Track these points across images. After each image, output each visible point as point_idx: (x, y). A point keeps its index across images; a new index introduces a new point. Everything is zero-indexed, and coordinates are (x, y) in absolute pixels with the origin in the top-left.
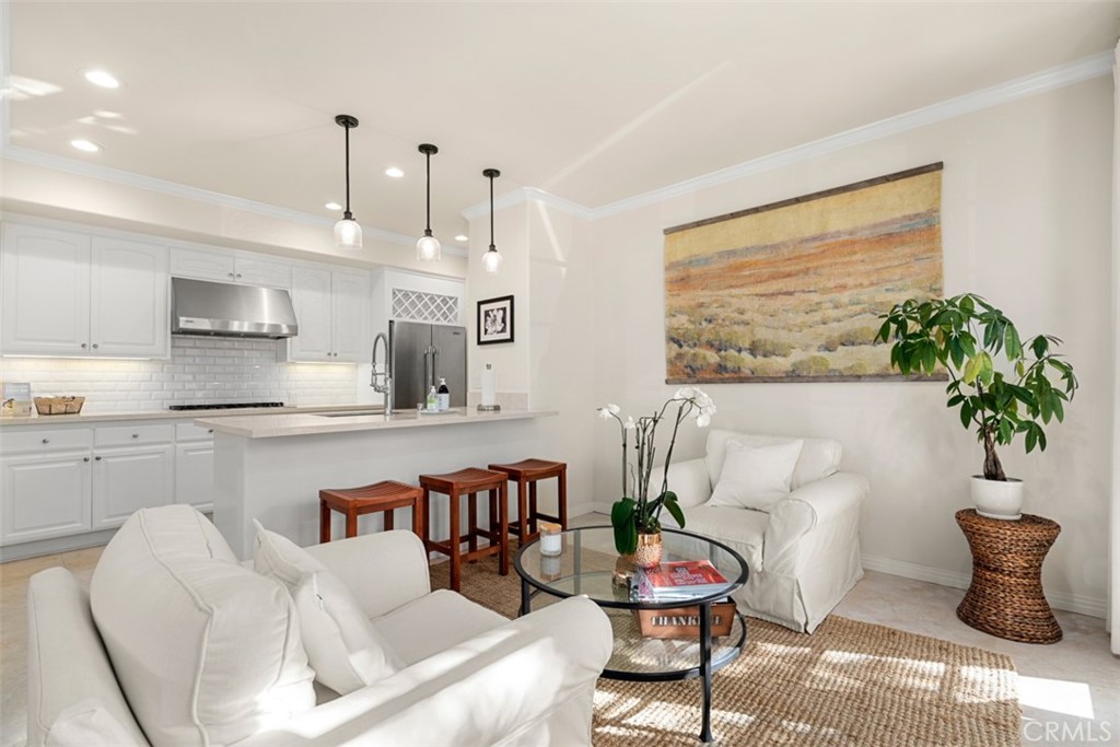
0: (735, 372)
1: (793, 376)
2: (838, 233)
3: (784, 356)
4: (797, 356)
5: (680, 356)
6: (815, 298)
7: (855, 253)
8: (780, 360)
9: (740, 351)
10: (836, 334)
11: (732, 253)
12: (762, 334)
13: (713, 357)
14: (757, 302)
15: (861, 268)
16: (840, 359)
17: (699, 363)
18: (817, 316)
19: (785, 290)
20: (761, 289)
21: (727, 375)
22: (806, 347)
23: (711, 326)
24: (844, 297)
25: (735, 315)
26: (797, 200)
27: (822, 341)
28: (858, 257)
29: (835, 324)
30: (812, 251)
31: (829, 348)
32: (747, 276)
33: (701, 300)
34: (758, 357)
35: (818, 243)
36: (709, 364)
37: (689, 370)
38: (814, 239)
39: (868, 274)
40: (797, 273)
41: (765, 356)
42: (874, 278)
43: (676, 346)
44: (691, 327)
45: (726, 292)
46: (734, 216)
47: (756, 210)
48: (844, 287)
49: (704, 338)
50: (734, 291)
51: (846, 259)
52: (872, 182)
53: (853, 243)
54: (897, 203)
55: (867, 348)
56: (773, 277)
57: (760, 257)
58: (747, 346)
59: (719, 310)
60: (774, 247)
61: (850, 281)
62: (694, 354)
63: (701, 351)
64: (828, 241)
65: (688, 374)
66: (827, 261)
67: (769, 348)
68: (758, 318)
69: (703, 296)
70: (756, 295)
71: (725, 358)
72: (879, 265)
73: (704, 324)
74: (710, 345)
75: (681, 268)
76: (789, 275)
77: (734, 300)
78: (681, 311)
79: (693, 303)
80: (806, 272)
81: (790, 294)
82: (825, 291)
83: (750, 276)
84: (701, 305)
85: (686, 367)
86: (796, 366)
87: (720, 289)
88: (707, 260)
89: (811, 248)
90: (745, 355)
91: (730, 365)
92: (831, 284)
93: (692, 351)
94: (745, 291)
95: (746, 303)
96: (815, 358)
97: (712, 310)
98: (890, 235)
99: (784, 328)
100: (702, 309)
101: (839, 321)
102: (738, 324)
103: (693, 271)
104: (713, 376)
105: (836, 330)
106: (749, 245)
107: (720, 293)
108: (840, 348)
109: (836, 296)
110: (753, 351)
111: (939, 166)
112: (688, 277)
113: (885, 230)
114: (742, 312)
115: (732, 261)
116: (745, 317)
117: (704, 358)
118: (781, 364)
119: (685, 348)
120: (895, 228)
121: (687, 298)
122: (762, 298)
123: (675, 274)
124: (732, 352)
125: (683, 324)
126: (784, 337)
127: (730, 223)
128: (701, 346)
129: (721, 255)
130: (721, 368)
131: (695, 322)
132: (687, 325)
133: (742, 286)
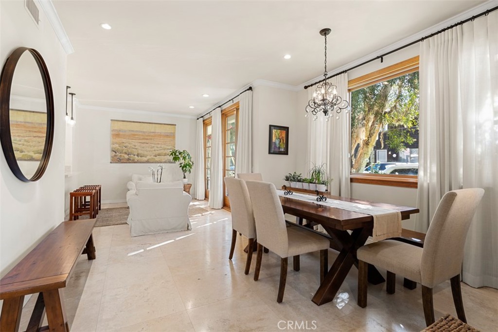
0: (133, 160)
1: (147, 162)
2: (158, 133)
4: (148, 157)
5: (115, 156)
6: (153, 145)
8: (145, 158)
9: (134, 155)
11: (133, 131)
12: (140, 152)
13: (126, 156)
14: (139, 144)
15: (162, 141)
16: (157, 158)
17: (122, 158)
18: (153, 149)
20: (140, 141)
21: (130, 161)
22: (151, 156)
23: (126, 148)
24: (159, 146)
25: (133, 147)
26: (150, 123)
27: (154, 154)
31: (155, 156)
32: (137, 137)
34: (139, 157)
35: (154, 134)
36: (125, 158)
38: (153, 132)
39: (163, 142)
40: (150, 139)
41: (141, 157)
42: (164, 143)
43: (114, 153)
44: (120, 148)
45: (131, 140)
46: (134, 122)
47: (140, 122)
48: (159, 144)
49: (124, 151)
50: (133, 141)
51: (159, 138)
52: (165, 124)
53: (161, 135)
54: (168, 129)
55: (163, 157)
56: (143, 139)
57: (140, 133)
58: (136, 154)
59: (129, 145)
60: (144, 132)
61: (160, 143)
63: (123, 155)
67: (142, 155)
68: (139, 148)
69: (124, 141)
71: (130, 157)
73: (124, 148)
74: (126, 153)
75: (116, 131)
76: (147, 139)
77: (133, 143)
78: (116, 143)
79: (121, 142)
80: (151, 139)
81: (147, 143)
82: (155, 144)
84: (123, 143)
86: (148, 160)
87: (129, 139)
88: (125, 131)
89: (152, 134)
90: (136, 156)
91: (131, 159)
92: (157, 143)
93: (120, 155)
94: (136, 141)
95: (136, 144)
96: (152, 158)
97: (127, 144)
98: (167, 135)
99: (146, 151)
101: (158, 150)
102: (134, 148)
103: (121, 133)
104: (127, 161)
105: (157, 152)
106: (137, 130)
109: (157, 145)
110: (138, 155)
111: (175, 125)
112: (119, 134)
113: (167, 134)
114: (135, 146)
115: (133, 133)
116: (136, 147)
117: (124, 156)
118: (145, 159)
119: (117, 154)
121: (118, 140)
122: (141, 143)
123: (114, 133)
124: (132, 156)
126: (146, 153)
127: (133, 123)
128: (123, 153)
129: (129, 131)
130: (129, 159)
131: (121, 147)
132: (118, 147)
133: (135, 140)
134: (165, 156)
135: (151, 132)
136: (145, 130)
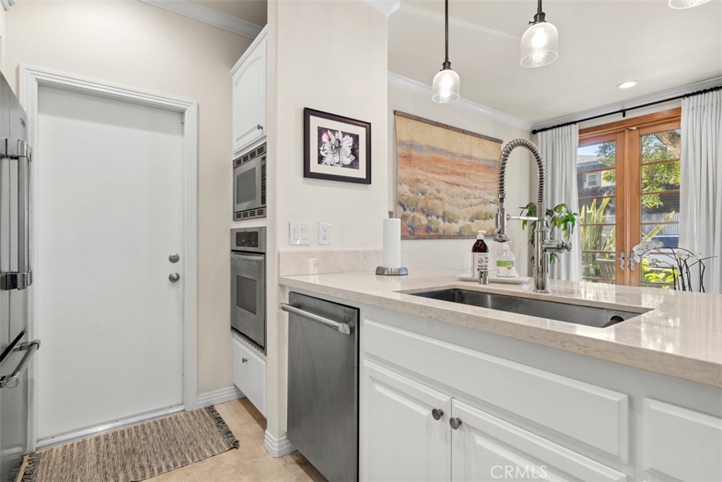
0: (435, 231)
2: (476, 158)
3: (457, 223)
4: (461, 223)
5: (405, 217)
6: (468, 191)
7: (479, 171)
8: (455, 225)
9: (438, 217)
10: (474, 213)
11: (434, 149)
12: (448, 208)
13: (424, 220)
14: (445, 187)
15: (482, 180)
16: (475, 226)
17: (416, 225)
18: (469, 202)
19: (457, 182)
20: (447, 178)
21: (432, 234)
22: (464, 219)
23: (423, 197)
24: (477, 193)
25: (436, 193)
27: (469, 217)
28: (481, 174)
29: (474, 207)
30: (467, 164)
31: (472, 220)
32: (440, 168)
33: (419, 177)
34: (446, 222)
35: (468, 160)
36: (422, 225)
37: (410, 229)
38: (468, 157)
39: (483, 183)
40: (462, 174)
41: (449, 222)
43: (402, 209)
44: (412, 195)
45: (431, 175)
48: (476, 188)
49: (421, 205)
50: (436, 176)
51: (477, 173)
53: (480, 165)
56: (453, 173)
57: (447, 157)
58: (441, 214)
59: (427, 187)
60: (453, 154)
61: (478, 185)
62: (414, 217)
63: (418, 215)
64: (473, 161)
65: (410, 232)
66: (473, 172)
67: (451, 217)
68: (446, 197)
69: (420, 174)
70: (445, 182)
71: (431, 222)
72: (487, 181)
73: (420, 195)
74: (423, 211)
75: (405, 147)
76: (459, 174)
77: (435, 182)
78: (404, 181)
79: (413, 178)
80: (465, 174)
81: (458, 185)
82: (471, 188)
83: (443, 168)
84: (418, 180)
85: (408, 226)
86: (461, 229)
87: (427, 172)
88: (421, 148)
89: (466, 162)
90: (440, 220)
91: (433, 227)
92: (474, 185)
93: (412, 215)
94: (440, 177)
95: (441, 186)
96: (467, 225)
97: (424, 186)
98: (490, 167)
99: (456, 206)
100: (419, 184)
101: (475, 206)
102: (437, 198)
103: (414, 153)
104: (425, 234)
105: (474, 210)
106: (442, 148)
107: (428, 174)
108: (476, 220)
109: (474, 192)
110: (445, 217)
111: (502, 142)
112: (410, 156)
114: (439, 192)
115: (434, 154)
116: (441, 195)
117: (420, 220)
118: (455, 227)
119: (408, 212)
120: (490, 164)
121: (409, 172)
122: (448, 185)
123: (400, 150)
124: (434, 218)
125: (406, 192)
126: (456, 211)
127: (434, 127)
128: (417, 211)
129: (428, 147)
130: (428, 229)
131: (413, 192)
132: (409, 193)
133: (439, 174)
134: (485, 219)
135: (463, 156)
136: (454, 150)
